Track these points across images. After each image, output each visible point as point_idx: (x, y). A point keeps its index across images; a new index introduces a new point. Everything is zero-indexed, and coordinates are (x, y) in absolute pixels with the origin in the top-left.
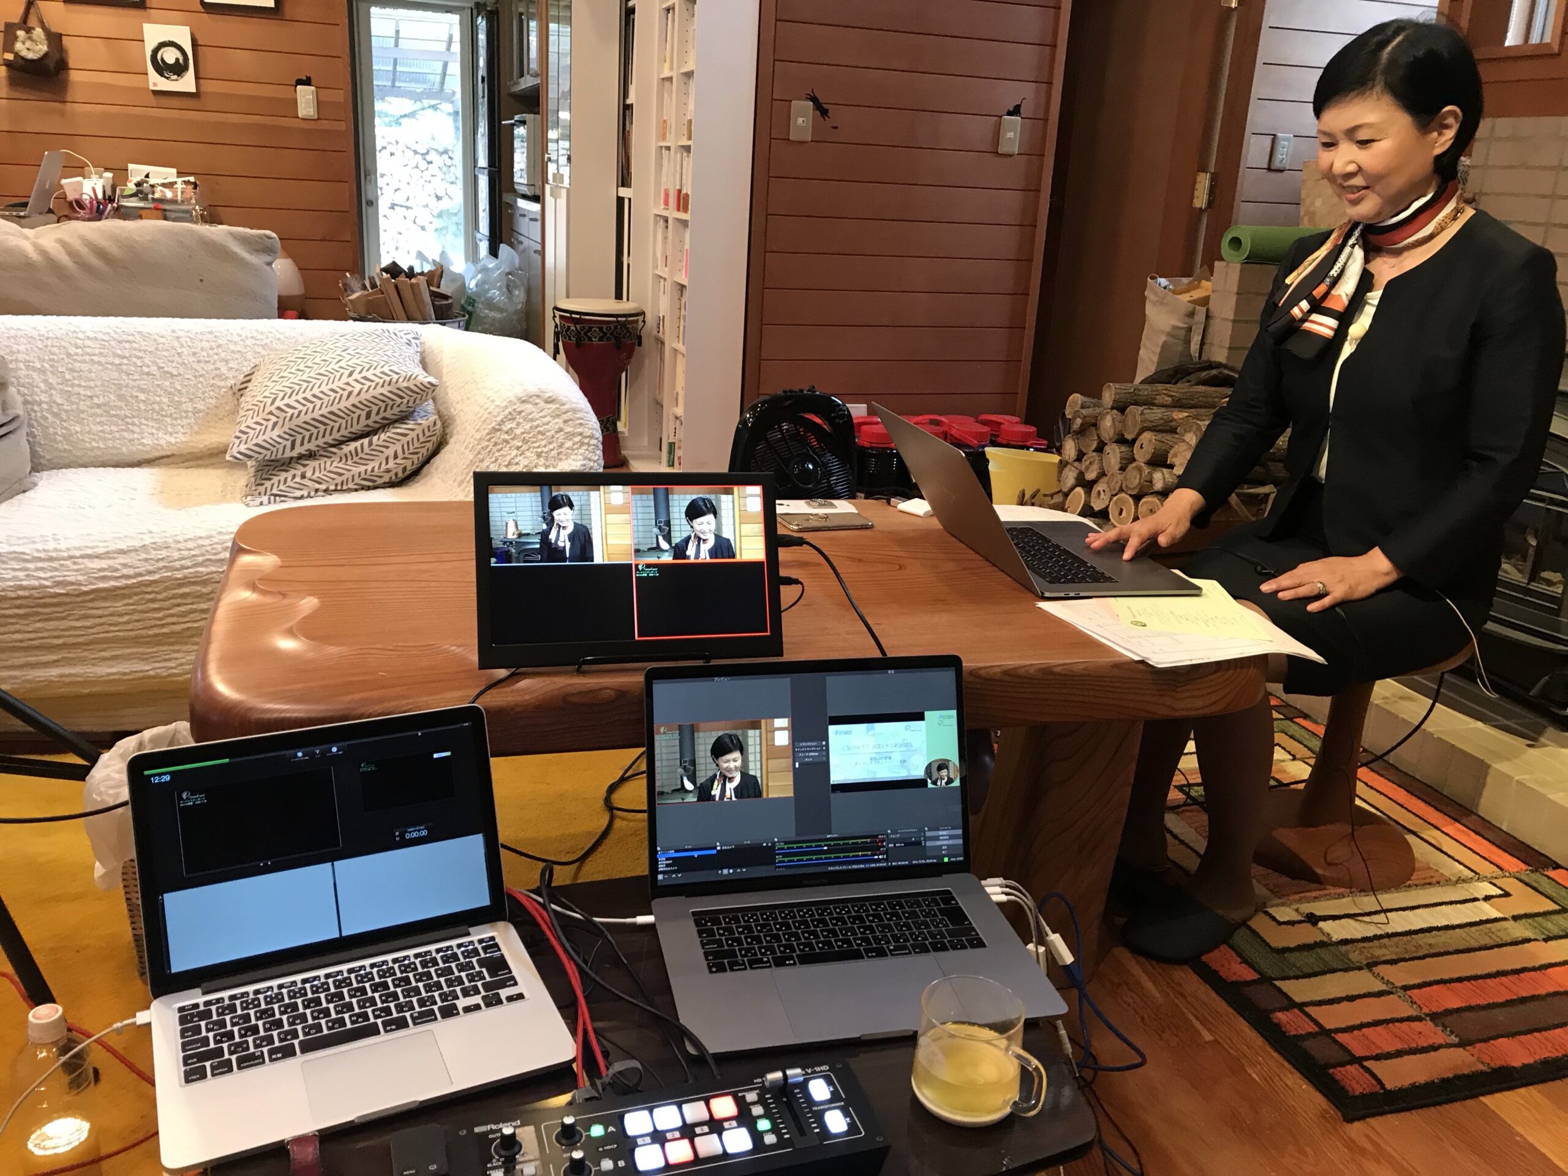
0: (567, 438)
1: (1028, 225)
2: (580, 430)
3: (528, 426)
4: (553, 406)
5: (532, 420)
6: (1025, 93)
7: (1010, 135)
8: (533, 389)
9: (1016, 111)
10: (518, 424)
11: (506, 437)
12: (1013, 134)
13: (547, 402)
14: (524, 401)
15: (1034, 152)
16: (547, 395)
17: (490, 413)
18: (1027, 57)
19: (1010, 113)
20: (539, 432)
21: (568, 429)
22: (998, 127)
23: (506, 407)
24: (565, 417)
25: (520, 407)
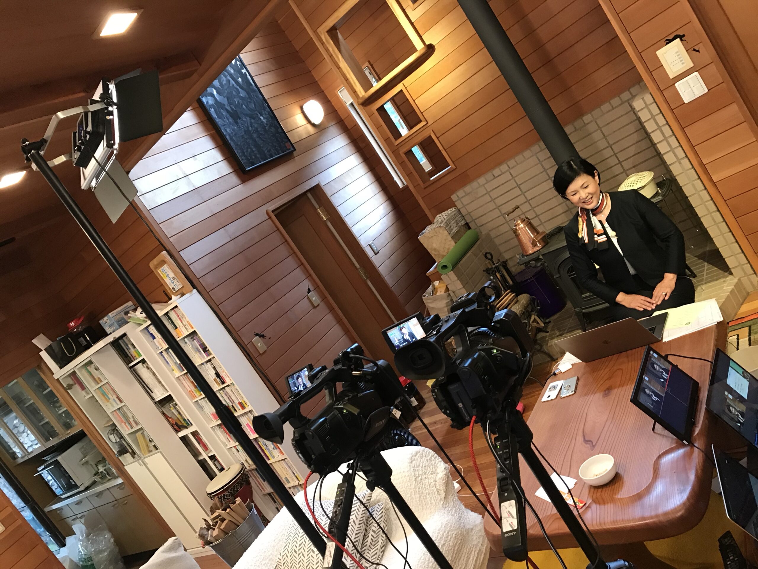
0: (431, 461)
1: (339, 321)
2: (431, 455)
3: (420, 468)
4: (418, 455)
5: (419, 465)
6: (306, 284)
7: (314, 299)
8: (410, 456)
9: (309, 291)
10: (418, 470)
11: (420, 478)
12: (315, 297)
13: (416, 456)
14: (412, 462)
15: (323, 298)
16: (414, 454)
17: (408, 476)
18: (298, 273)
19: (308, 293)
20: (425, 467)
21: (428, 458)
22: (308, 298)
23: (410, 469)
24: (424, 455)
25: (412, 465)
